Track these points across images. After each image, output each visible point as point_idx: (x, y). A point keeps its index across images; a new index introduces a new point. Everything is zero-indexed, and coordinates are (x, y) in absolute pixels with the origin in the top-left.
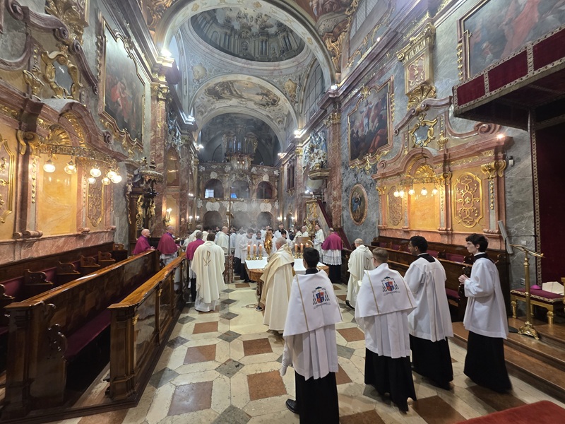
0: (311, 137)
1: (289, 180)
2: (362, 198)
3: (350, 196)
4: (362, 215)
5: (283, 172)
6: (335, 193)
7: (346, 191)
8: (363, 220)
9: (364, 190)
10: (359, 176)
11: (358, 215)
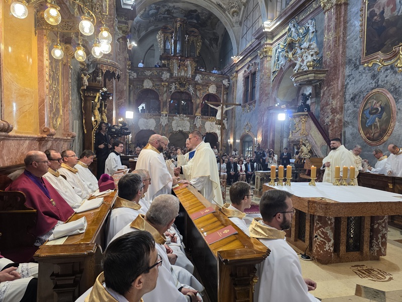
0: (290, 29)
1: (246, 91)
2: (386, 108)
3: (361, 106)
4: (384, 132)
5: (237, 81)
6: (334, 103)
7: (353, 99)
8: (385, 138)
9: (390, 96)
10: (382, 77)
11: (375, 132)
